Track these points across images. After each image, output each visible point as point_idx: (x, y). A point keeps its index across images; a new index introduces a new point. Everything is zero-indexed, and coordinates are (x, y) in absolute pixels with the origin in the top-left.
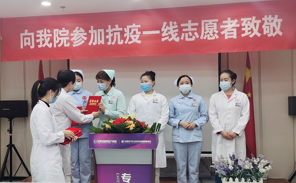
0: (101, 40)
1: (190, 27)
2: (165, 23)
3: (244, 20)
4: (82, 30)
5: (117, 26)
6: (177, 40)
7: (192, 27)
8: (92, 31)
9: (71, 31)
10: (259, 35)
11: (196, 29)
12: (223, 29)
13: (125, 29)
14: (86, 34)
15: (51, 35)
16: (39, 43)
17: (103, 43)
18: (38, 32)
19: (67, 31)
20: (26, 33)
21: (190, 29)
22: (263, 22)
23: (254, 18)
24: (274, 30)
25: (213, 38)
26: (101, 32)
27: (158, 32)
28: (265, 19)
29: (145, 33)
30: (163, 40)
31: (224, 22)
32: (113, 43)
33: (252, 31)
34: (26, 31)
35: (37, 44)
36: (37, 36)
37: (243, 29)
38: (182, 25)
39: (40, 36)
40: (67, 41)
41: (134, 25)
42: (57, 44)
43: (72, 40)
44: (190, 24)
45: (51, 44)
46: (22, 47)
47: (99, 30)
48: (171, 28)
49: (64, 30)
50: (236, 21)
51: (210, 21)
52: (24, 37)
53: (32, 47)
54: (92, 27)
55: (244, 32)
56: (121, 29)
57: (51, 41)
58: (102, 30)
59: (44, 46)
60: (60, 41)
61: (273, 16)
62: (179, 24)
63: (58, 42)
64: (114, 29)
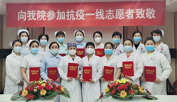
0: (63, 17)
1: (110, 12)
2: (97, 10)
3: (137, 10)
4: (53, 11)
5: (72, 10)
6: (104, 19)
8: (58, 12)
9: (47, 12)
10: (144, 18)
11: (113, 14)
12: (127, 14)
13: (76, 12)
14: (55, 14)
15: (35, 14)
16: (29, 18)
17: (64, 19)
18: (28, 12)
19: (45, 12)
20: (21, 12)
22: (146, 12)
23: (142, 9)
24: (152, 16)
25: (122, 18)
26: (63, 13)
27: (94, 14)
28: (147, 10)
30: (96, 18)
31: (127, 11)
32: (70, 19)
33: (141, 15)
35: (27, 18)
36: (28, 14)
37: (136, 14)
38: (106, 11)
39: (30, 14)
40: (45, 17)
41: (81, 10)
42: (39, 19)
43: (47, 16)
45: (36, 18)
46: (19, 20)
48: (100, 12)
49: (43, 11)
50: (133, 10)
51: (120, 10)
52: (20, 14)
53: (25, 20)
54: (58, 10)
55: (137, 16)
56: (74, 12)
59: (31, 19)
60: (41, 17)
61: (151, 9)
62: (104, 11)
63: (39, 17)
64: (70, 12)
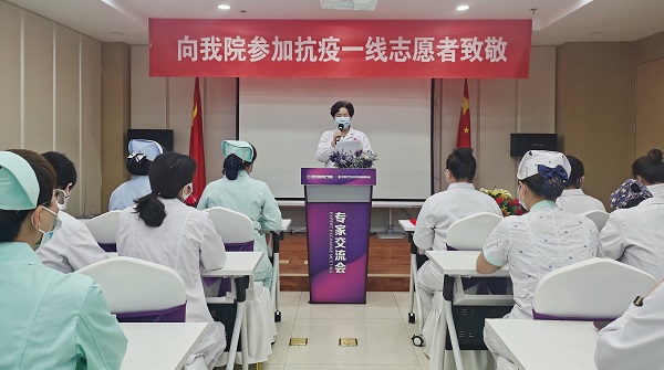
0: (288, 54)
1: (400, 45)
2: (370, 39)
3: (465, 40)
4: (263, 40)
5: (309, 38)
6: (385, 60)
7: (403, 45)
8: (276, 43)
9: (248, 42)
10: (481, 59)
11: (407, 48)
12: (440, 50)
13: (320, 43)
14: (268, 46)
15: (220, 45)
16: (204, 55)
17: (291, 59)
18: (202, 39)
19: (243, 41)
20: (186, 40)
21: (400, 47)
22: (485, 45)
23: (476, 39)
24: (498, 55)
25: (428, 60)
26: (288, 45)
27: (361, 49)
28: (488, 40)
29: (344, 49)
30: (368, 58)
31: (441, 41)
32: (304, 60)
33: (473, 54)
34: (187, 37)
35: (201, 56)
36: (202, 45)
37: (463, 51)
38: (391, 42)
39: (206, 45)
40: (243, 54)
41: (331, 38)
42: (229, 57)
43: (249, 52)
44: (400, 41)
45: (221, 56)
46: (180, 59)
47: (286, 42)
48: (378, 44)
49: (238, 39)
50: (455, 41)
51: (425, 39)
52: (183, 45)
53: (195, 59)
54: (277, 38)
55: (464, 55)
56: (315, 42)
57: (221, 52)
58: (290, 43)
59: (211, 58)
60: (233, 53)
61: (497, 38)
62: (387, 41)
63: (230, 54)
64: (305, 42)
